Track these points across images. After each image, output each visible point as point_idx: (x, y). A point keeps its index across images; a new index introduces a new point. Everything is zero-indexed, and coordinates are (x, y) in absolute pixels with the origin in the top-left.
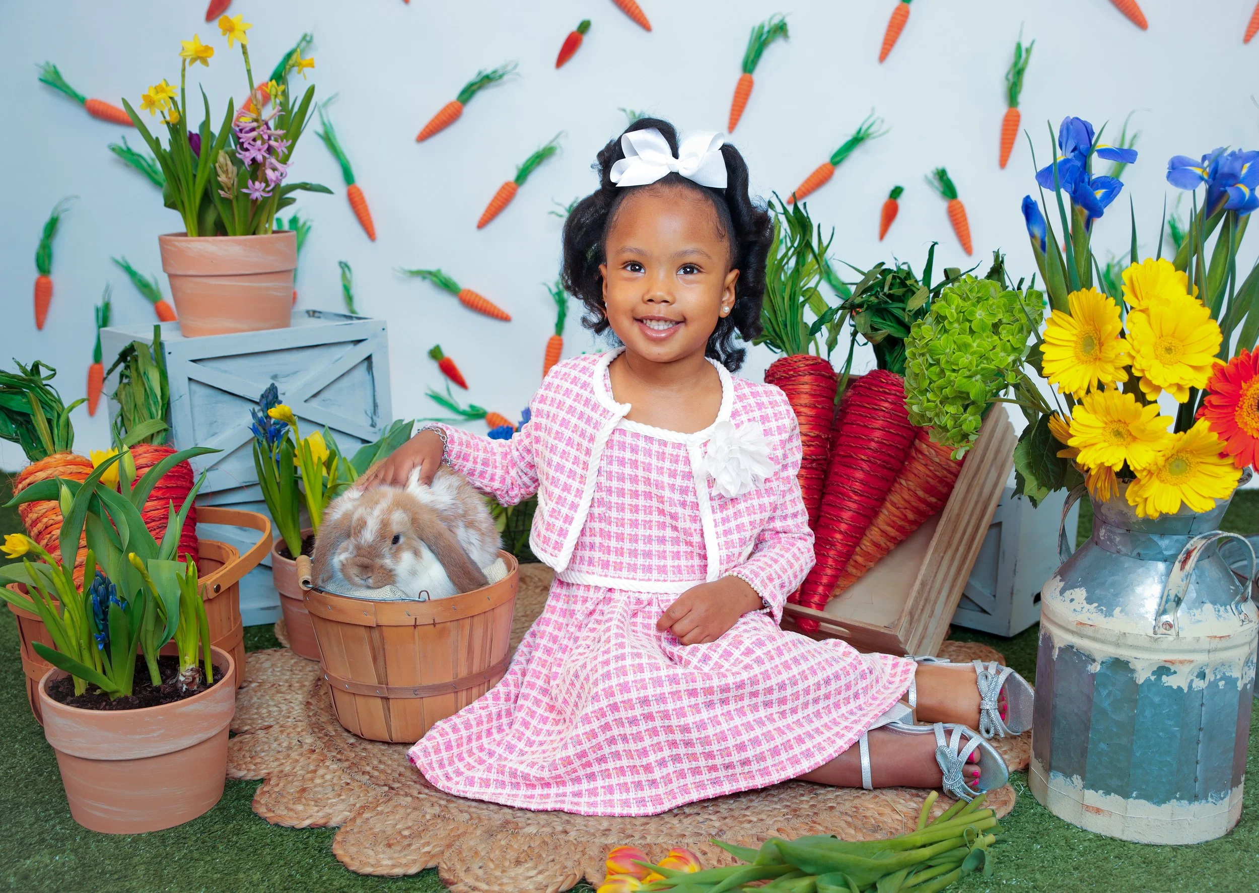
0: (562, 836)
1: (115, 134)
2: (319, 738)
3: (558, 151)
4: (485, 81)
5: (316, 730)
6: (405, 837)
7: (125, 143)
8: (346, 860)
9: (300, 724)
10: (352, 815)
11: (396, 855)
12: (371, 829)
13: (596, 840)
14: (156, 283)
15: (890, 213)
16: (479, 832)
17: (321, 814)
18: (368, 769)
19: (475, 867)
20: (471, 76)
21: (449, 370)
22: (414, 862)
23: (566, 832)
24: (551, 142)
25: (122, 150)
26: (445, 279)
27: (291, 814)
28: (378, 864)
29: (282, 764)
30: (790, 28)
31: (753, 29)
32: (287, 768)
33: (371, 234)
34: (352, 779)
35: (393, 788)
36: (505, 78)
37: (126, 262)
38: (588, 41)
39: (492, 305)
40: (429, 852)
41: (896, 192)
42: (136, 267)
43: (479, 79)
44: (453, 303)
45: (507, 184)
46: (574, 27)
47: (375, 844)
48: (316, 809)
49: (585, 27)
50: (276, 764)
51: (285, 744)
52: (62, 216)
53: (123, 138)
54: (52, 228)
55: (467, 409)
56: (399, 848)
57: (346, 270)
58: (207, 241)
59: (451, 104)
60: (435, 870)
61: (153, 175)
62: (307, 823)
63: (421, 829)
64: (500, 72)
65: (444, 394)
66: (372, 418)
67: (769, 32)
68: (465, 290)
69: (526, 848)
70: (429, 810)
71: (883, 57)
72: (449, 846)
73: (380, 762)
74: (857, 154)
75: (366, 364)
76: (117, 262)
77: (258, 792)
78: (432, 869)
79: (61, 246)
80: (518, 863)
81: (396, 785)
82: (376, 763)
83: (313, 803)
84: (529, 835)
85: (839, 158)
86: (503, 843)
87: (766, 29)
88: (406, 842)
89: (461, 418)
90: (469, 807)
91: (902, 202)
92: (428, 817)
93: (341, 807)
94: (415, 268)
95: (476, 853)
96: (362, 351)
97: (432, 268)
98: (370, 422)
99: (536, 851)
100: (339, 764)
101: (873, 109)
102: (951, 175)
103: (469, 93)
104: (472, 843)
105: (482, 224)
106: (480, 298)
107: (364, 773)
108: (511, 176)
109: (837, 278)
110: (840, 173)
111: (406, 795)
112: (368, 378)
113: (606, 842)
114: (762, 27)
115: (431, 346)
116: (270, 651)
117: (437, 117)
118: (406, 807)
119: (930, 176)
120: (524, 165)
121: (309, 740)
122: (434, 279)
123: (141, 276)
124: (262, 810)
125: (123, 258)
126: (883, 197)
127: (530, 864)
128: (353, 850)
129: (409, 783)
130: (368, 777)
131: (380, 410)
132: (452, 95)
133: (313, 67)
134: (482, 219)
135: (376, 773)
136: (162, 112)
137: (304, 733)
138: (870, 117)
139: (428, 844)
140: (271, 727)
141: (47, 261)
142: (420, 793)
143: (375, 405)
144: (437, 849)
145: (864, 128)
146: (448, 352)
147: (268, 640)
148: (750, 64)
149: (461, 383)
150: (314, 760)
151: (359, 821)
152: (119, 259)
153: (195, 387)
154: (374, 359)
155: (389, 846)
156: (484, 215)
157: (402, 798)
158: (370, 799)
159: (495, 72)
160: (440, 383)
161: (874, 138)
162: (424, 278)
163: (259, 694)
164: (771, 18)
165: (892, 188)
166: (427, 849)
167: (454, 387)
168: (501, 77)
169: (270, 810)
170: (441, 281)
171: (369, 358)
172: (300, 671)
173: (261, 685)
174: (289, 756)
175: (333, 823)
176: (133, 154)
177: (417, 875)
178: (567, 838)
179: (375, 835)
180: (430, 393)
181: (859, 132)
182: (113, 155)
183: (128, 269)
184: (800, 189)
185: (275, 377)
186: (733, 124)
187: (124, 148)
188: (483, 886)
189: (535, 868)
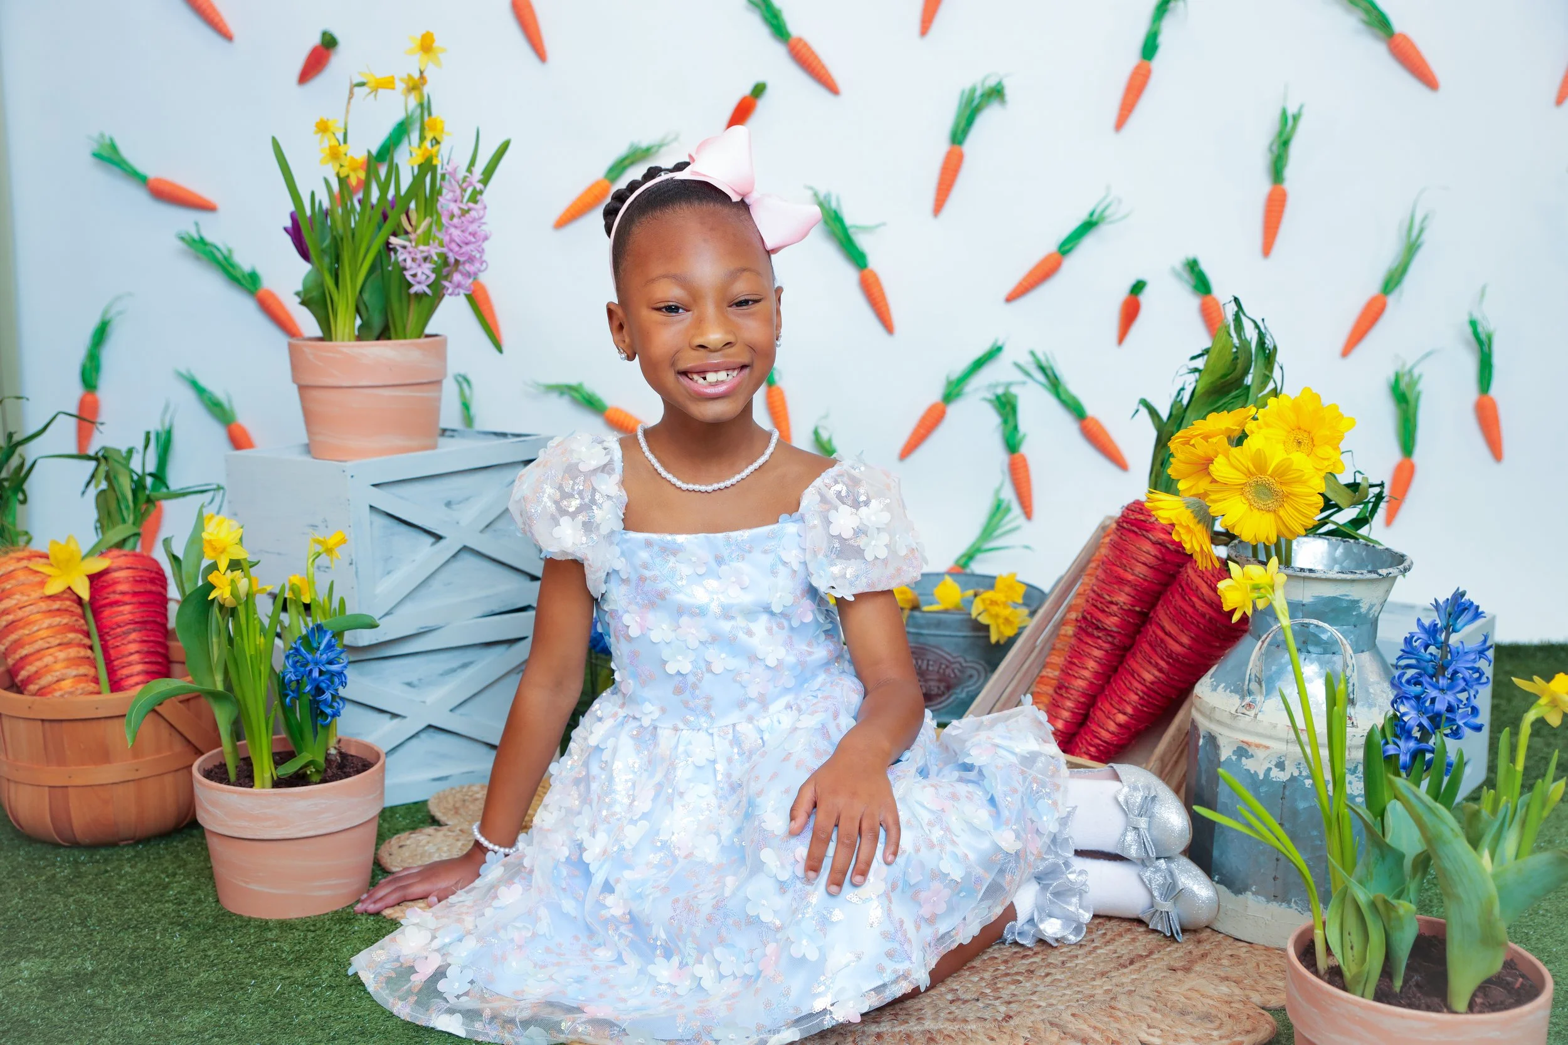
1: (185, 220)
7: (198, 231)
14: (230, 401)
15: (1130, 312)
20: (622, 149)
25: (193, 240)
26: (588, 394)
30: (1009, 92)
31: (963, 92)
36: (663, 151)
37: (193, 376)
38: (763, 106)
41: (1138, 287)
42: (203, 382)
43: (630, 154)
44: (595, 424)
46: (746, 90)
49: (759, 90)
52: (116, 320)
53: (197, 224)
54: (101, 334)
57: (465, 385)
59: (597, 184)
61: (230, 269)
67: (982, 96)
68: (611, 409)
71: (1120, 124)
74: (1089, 243)
76: (180, 375)
79: (112, 356)
85: (1067, 246)
87: (978, 93)
91: (1144, 298)
94: (550, 382)
97: (573, 381)
101: (1108, 188)
102: (1205, 266)
103: (618, 170)
106: (631, 417)
109: (1067, 392)
110: (1070, 264)
114: (973, 90)
117: (581, 198)
119: (1179, 267)
122: (576, 395)
123: (210, 393)
125: (189, 371)
126: (1122, 293)
132: (598, 173)
138: (1105, 198)
141: (94, 374)
145: (1098, 210)
147: (424, 820)
148: (959, 136)
152: (184, 372)
161: (1111, 222)
162: (562, 394)
164: (986, 78)
165: (1131, 281)
168: (658, 148)
170: (584, 398)
176: (206, 245)
181: (1092, 215)
182: (181, 245)
183: (195, 385)
184: (1020, 284)
185: (448, 504)
186: (939, 206)
187: (196, 236)
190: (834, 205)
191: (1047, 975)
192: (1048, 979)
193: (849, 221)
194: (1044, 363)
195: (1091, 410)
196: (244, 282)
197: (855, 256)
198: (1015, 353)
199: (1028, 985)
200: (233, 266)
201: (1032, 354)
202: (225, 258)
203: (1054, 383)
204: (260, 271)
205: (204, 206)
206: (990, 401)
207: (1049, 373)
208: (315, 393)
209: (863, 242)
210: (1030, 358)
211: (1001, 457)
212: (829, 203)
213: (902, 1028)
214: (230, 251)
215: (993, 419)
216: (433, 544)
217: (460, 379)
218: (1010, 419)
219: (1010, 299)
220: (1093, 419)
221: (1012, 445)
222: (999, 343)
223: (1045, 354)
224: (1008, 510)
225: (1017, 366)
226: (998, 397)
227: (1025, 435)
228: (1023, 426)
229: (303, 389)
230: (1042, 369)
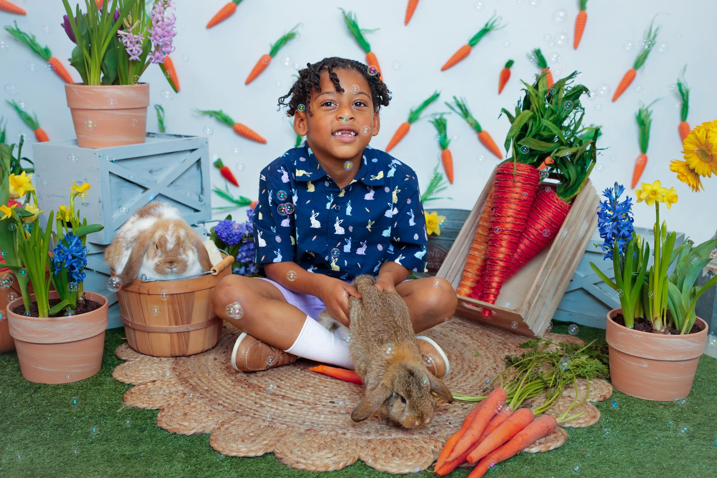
0: (342, 436)
2: (187, 387)
3: (297, 36)
5: (184, 383)
6: (252, 436)
7: (16, 25)
8: (220, 449)
9: (172, 380)
10: (217, 427)
11: (249, 446)
12: (231, 433)
13: (363, 437)
14: (36, 117)
15: (505, 77)
16: (294, 434)
17: (199, 427)
18: (220, 402)
19: (295, 451)
21: (227, 175)
22: (260, 449)
23: (344, 434)
24: (294, 29)
25: (13, 30)
26: (225, 116)
27: (182, 427)
28: (238, 450)
29: (168, 401)
32: (172, 403)
33: (176, 88)
34: (212, 407)
35: (238, 412)
37: (15, 104)
39: (255, 133)
40: (267, 444)
41: (510, 64)
42: (21, 107)
44: (229, 132)
45: (265, 56)
47: (235, 441)
48: (196, 424)
50: (165, 401)
51: (167, 391)
53: (15, 22)
55: (239, 200)
56: (249, 442)
57: (160, 111)
59: (229, 5)
60: (273, 453)
61: (34, 47)
62: (192, 432)
63: (260, 432)
65: (222, 188)
68: (237, 124)
69: (323, 442)
70: (262, 424)
72: (278, 441)
73: (227, 399)
74: (485, 40)
75: (197, 165)
76: (9, 103)
77: (159, 415)
78: (270, 453)
80: (319, 449)
81: (240, 411)
82: (224, 399)
83: (193, 421)
84: (323, 435)
85: (474, 41)
86: (309, 439)
88: (253, 439)
89: (234, 205)
90: (286, 422)
91: (513, 70)
92: (262, 427)
93: (209, 423)
94: (206, 109)
95: (295, 444)
96: (194, 157)
97: (217, 109)
99: (329, 444)
100: (202, 399)
101: (495, 11)
102: (544, 53)
104: (291, 439)
105: (248, 82)
106: (247, 128)
107: (219, 404)
108: (267, 51)
109: (472, 118)
110: (474, 51)
111: (247, 416)
112: (199, 172)
113: (368, 438)
115: (215, 159)
117: (220, 12)
118: (248, 422)
119: (531, 53)
120: (276, 44)
121: (181, 388)
122: (218, 116)
123: (25, 113)
124: (164, 426)
125: (13, 100)
126: (501, 67)
127: (327, 451)
128: (223, 444)
129: (247, 409)
130: (222, 407)
134: (248, 78)
135: (226, 405)
137: (176, 384)
138: (493, 16)
139: (265, 440)
140: (155, 381)
142: (254, 414)
143: (202, 189)
144: (272, 443)
145: (490, 23)
146: (227, 163)
149: (234, 182)
150: (187, 398)
151: (222, 429)
152: (11, 101)
153: (112, 178)
155: (243, 441)
156: (250, 76)
157: (244, 417)
158: (226, 418)
160: (221, 183)
161: (497, 29)
162: (211, 116)
165: (506, 61)
166: (265, 442)
167: (230, 186)
169: (169, 425)
170: (223, 118)
171: (199, 162)
174: (171, 397)
175: (207, 431)
176: (20, 33)
177: (262, 456)
178: (346, 437)
179: (234, 436)
180: (214, 189)
181: (487, 25)
182: (6, 33)
183: (16, 108)
184: (449, 61)
185: (151, 172)
186: (407, 20)
187: (15, 28)
188: (302, 461)
189: (331, 453)
190: (353, 18)
191: (454, 411)
192: (455, 414)
193: (361, 26)
194: (461, 103)
195: (484, 127)
196: (41, 54)
197: (364, 46)
198: (446, 97)
199: (444, 416)
200: (35, 45)
201: (455, 98)
202: (31, 40)
203: (466, 113)
204: (50, 48)
205: (20, 13)
206: (433, 122)
207: (463, 108)
208: (80, 113)
209: (368, 38)
210: (453, 100)
211: (437, 151)
212: (351, 17)
213: (381, 437)
214: (34, 37)
215: (434, 131)
216: (143, 192)
217: (158, 107)
218: (443, 131)
219: (444, 69)
220: (485, 132)
221: (443, 145)
222: (438, 92)
223: (461, 98)
224: (441, 178)
225: (447, 104)
226: (437, 121)
227: (450, 140)
228: (449, 136)
229: (73, 110)
230: (460, 106)
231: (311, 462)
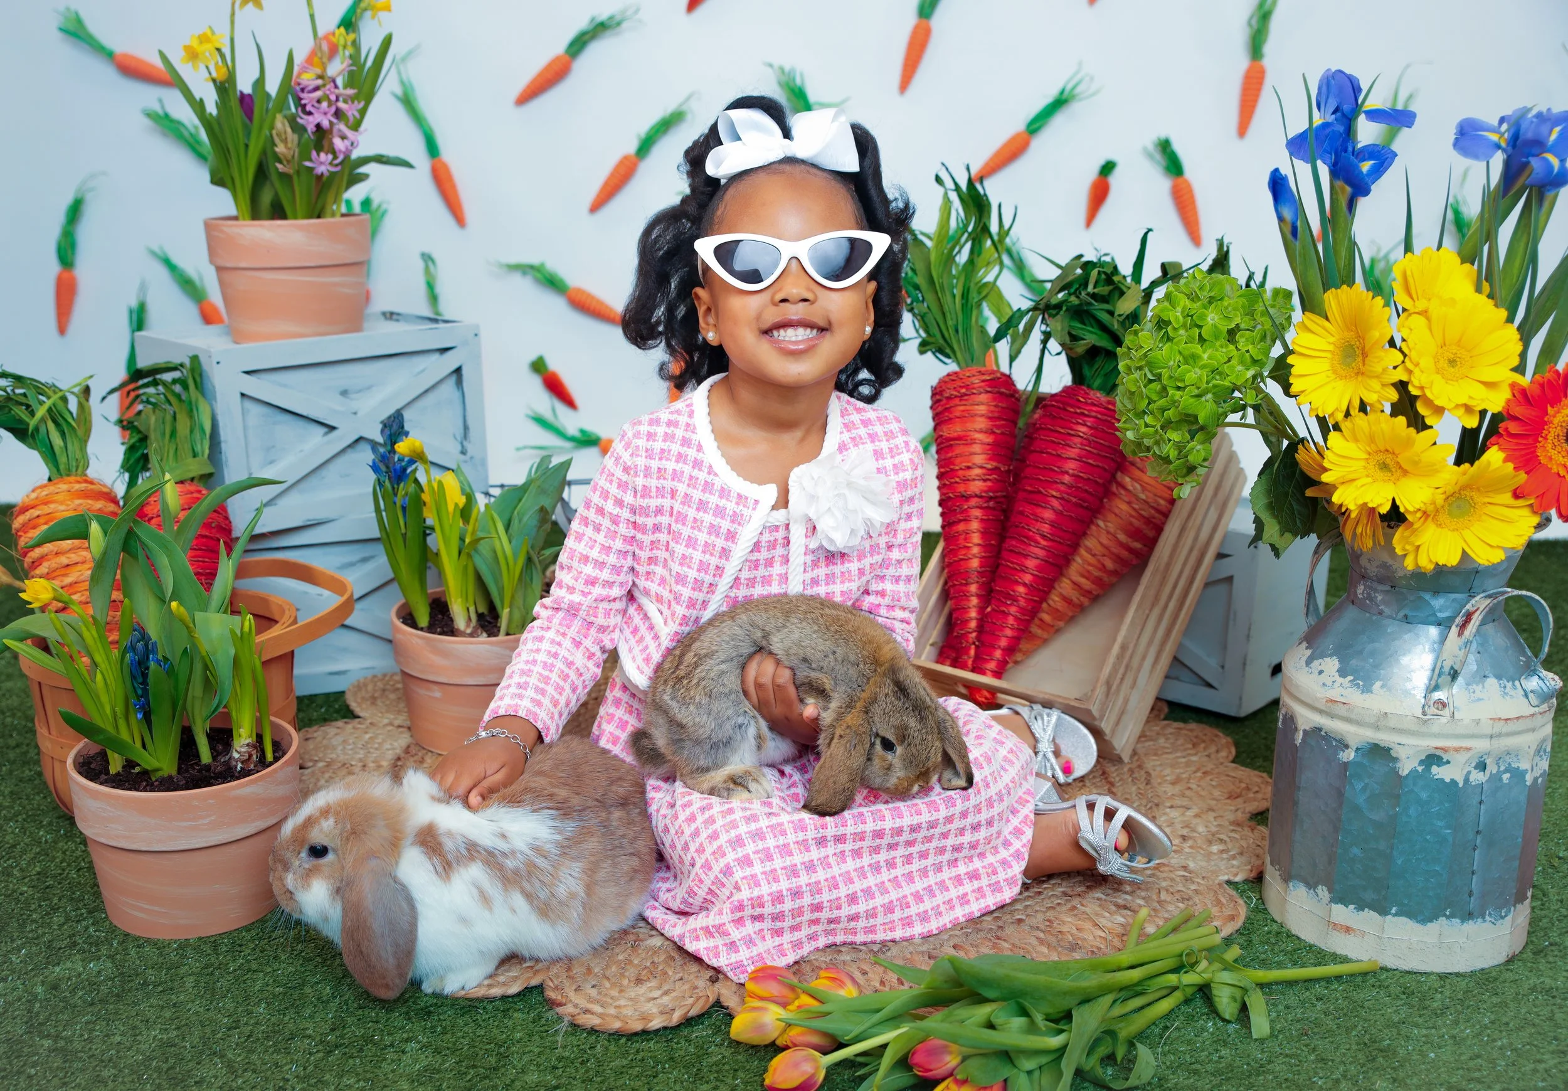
1: (149, 96)
3: (689, 117)
4: (599, 29)
7: (163, 107)
14: (201, 279)
15: (1099, 194)
19: (587, 986)
20: (581, 23)
21: (555, 387)
22: (513, 980)
24: (682, 105)
25: (157, 115)
26: (550, 275)
33: (459, 218)
36: (624, 25)
37: (165, 254)
39: (607, 306)
40: (532, 967)
41: (1108, 168)
42: (176, 260)
43: (591, 27)
44: (558, 304)
45: (626, 158)
52: (89, 197)
53: (160, 101)
54: (75, 212)
55: (577, 434)
57: (430, 263)
58: (261, 226)
59: (557, 59)
60: (540, 988)
61: (197, 147)
64: (618, 18)
65: (548, 415)
66: (462, 444)
68: (575, 289)
69: (648, 964)
74: (1059, 120)
75: (454, 378)
76: (153, 254)
78: (536, 987)
79: (87, 233)
80: (639, 981)
84: (651, 948)
85: (1037, 124)
86: (621, 957)
89: (568, 445)
91: (1114, 180)
94: (514, 260)
95: (589, 969)
96: (449, 362)
97: (534, 260)
98: (459, 448)
99: (660, 968)
101: (1080, 64)
102: (1177, 147)
103: (579, 44)
105: (597, 206)
106: (593, 298)
108: (631, 148)
109: (1032, 275)
110: (1038, 144)
112: (457, 394)
115: (533, 357)
116: (340, 723)
117: (541, 75)
119: (1150, 147)
120: (647, 134)
122: (538, 275)
123: (183, 271)
125: (161, 248)
126: (1091, 174)
127: (653, 983)
131: (472, 433)
132: (559, 47)
133: (390, 10)
134: (596, 199)
136: (207, 67)
138: (1077, 73)
141: (70, 252)
143: (466, 428)
145: (1069, 87)
146: (554, 365)
147: (337, 711)
148: (928, 9)
149: (569, 402)
152: (156, 249)
153: (248, 404)
154: (464, 372)
156: (598, 196)
159: (611, 18)
160: (544, 402)
161: (1081, 100)
162: (524, 273)
163: (327, 775)
165: (1102, 162)
167: (560, 407)
168: (619, 24)
170: (545, 278)
171: (458, 371)
172: (376, 749)
173: (329, 765)
176: (172, 121)
177: (519, 994)
180: (531, 414)
181: (1062, 92)
182: (146, 121)
183: (167, 263)
184: (988, 164)
185: (344, 393)
186: (905, 83)
187: (160, 112)
188: (597, 1009)
189: (659, 988)
190: (798, 81)
202: (190, 134)
203: (1020, 267)
205: (170, 82)
207: (1015, 255)
208: (233, 275)
212: (794, 80)
216: (326, 434)
217: (426, 258)
229: (221, 270)
231: (612, 1011)
